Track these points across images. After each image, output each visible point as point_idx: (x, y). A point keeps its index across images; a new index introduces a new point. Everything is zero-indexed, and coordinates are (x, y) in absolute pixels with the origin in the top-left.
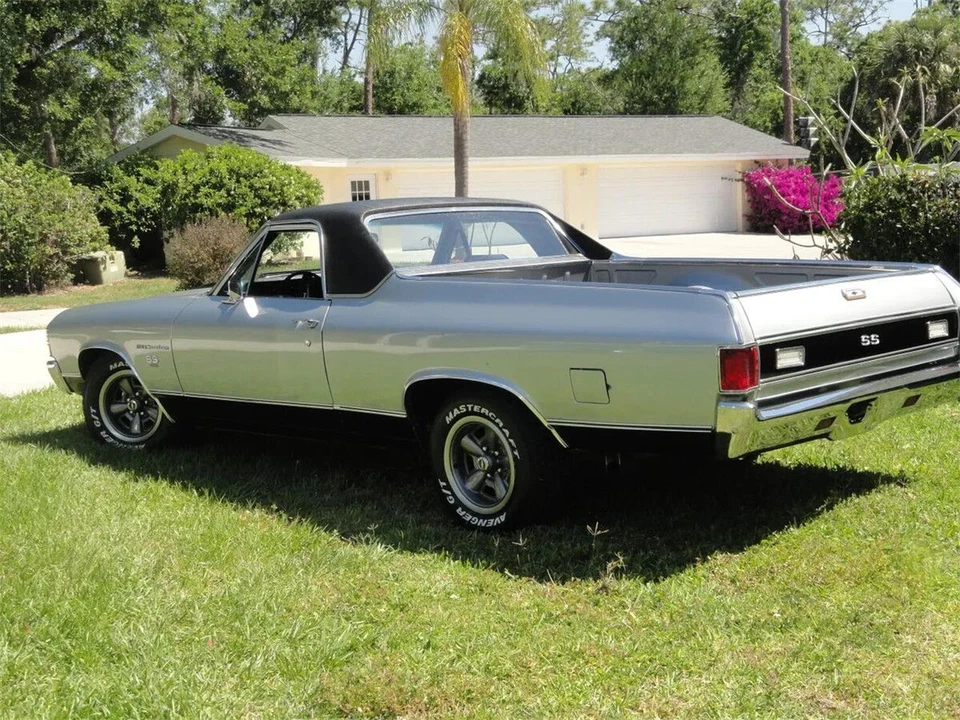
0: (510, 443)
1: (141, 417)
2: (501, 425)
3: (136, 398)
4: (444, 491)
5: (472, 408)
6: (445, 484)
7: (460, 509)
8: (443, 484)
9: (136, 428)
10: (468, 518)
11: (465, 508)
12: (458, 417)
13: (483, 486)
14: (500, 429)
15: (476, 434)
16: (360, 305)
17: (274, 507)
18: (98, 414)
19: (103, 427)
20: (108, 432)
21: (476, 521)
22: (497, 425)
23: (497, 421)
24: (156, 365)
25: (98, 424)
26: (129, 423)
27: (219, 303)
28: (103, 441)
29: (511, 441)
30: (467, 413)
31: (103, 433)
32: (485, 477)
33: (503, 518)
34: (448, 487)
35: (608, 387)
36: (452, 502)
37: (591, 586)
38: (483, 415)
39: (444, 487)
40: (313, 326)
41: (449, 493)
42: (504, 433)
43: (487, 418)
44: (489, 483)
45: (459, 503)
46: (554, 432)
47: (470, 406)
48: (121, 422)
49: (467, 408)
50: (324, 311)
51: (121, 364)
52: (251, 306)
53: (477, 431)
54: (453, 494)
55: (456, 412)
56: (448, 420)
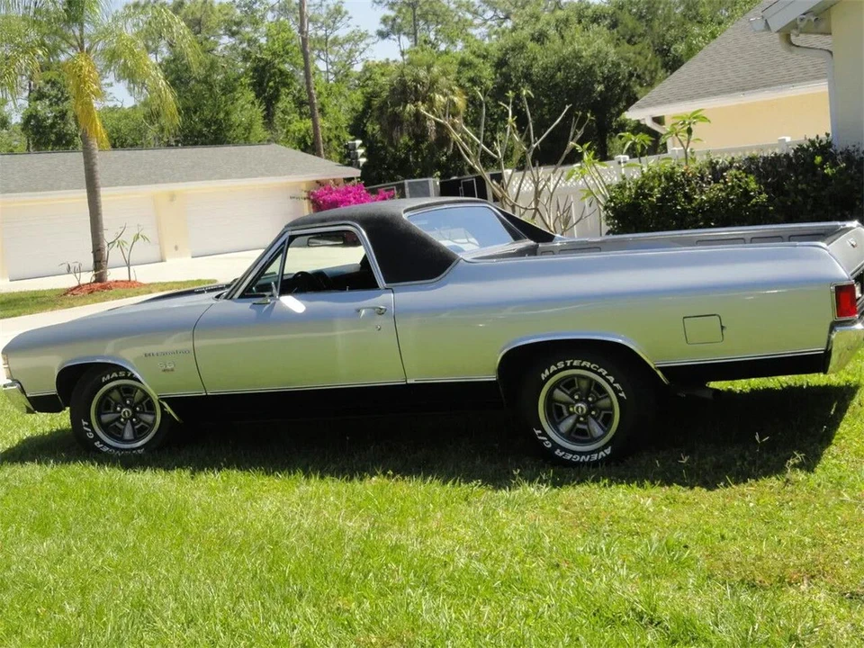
0: (615, 389)
1: (133, 424)
2: (605, 373)
3: (127, 406)
4: (540, 438)
5: (572, 363)
6: (540, 432)
7: (558, 451)
8: (538, 432)
9: (128, 434)
10: (569, 457)
11: (563, 449)
12: (553, 374)
13: (575, 430)
14: (603, 377)
15: (564, 386)
16: (432, 289)
17: (390, 472)
18: (90, 426)
19: (97, 438)
20: (102, 442)
21: (577, 458)
22: (600, 374)
23: (601, 370)
24: (172, 370)
25: (91, 436)
26: (121, 432)
27: (250, 304)
28: (98, 451)
29: (617, 385)
30: (566, 368)
31: (97, 444)
32: (577, 421)
33: (608, 451)
34: (544, 433)
35: (722, 327)
36: (550, 446)
37: (774, 482)
38: (585, 368)
39: (540, 435)
40: (381, 312)
41: (545, 438)
42: (608, 381)
43: (589, 369)
44: (579, 426)
45: (556, 446)
46: (659, 373)
47: (569, 362)
48: (113, 431)
49: (565, 364)
50: (386, 298)
51: (115, 375)
52: (293, 304)
53: (568, 384)
54: (550, 439)
55: (553, 368)
56: (543, 377)
